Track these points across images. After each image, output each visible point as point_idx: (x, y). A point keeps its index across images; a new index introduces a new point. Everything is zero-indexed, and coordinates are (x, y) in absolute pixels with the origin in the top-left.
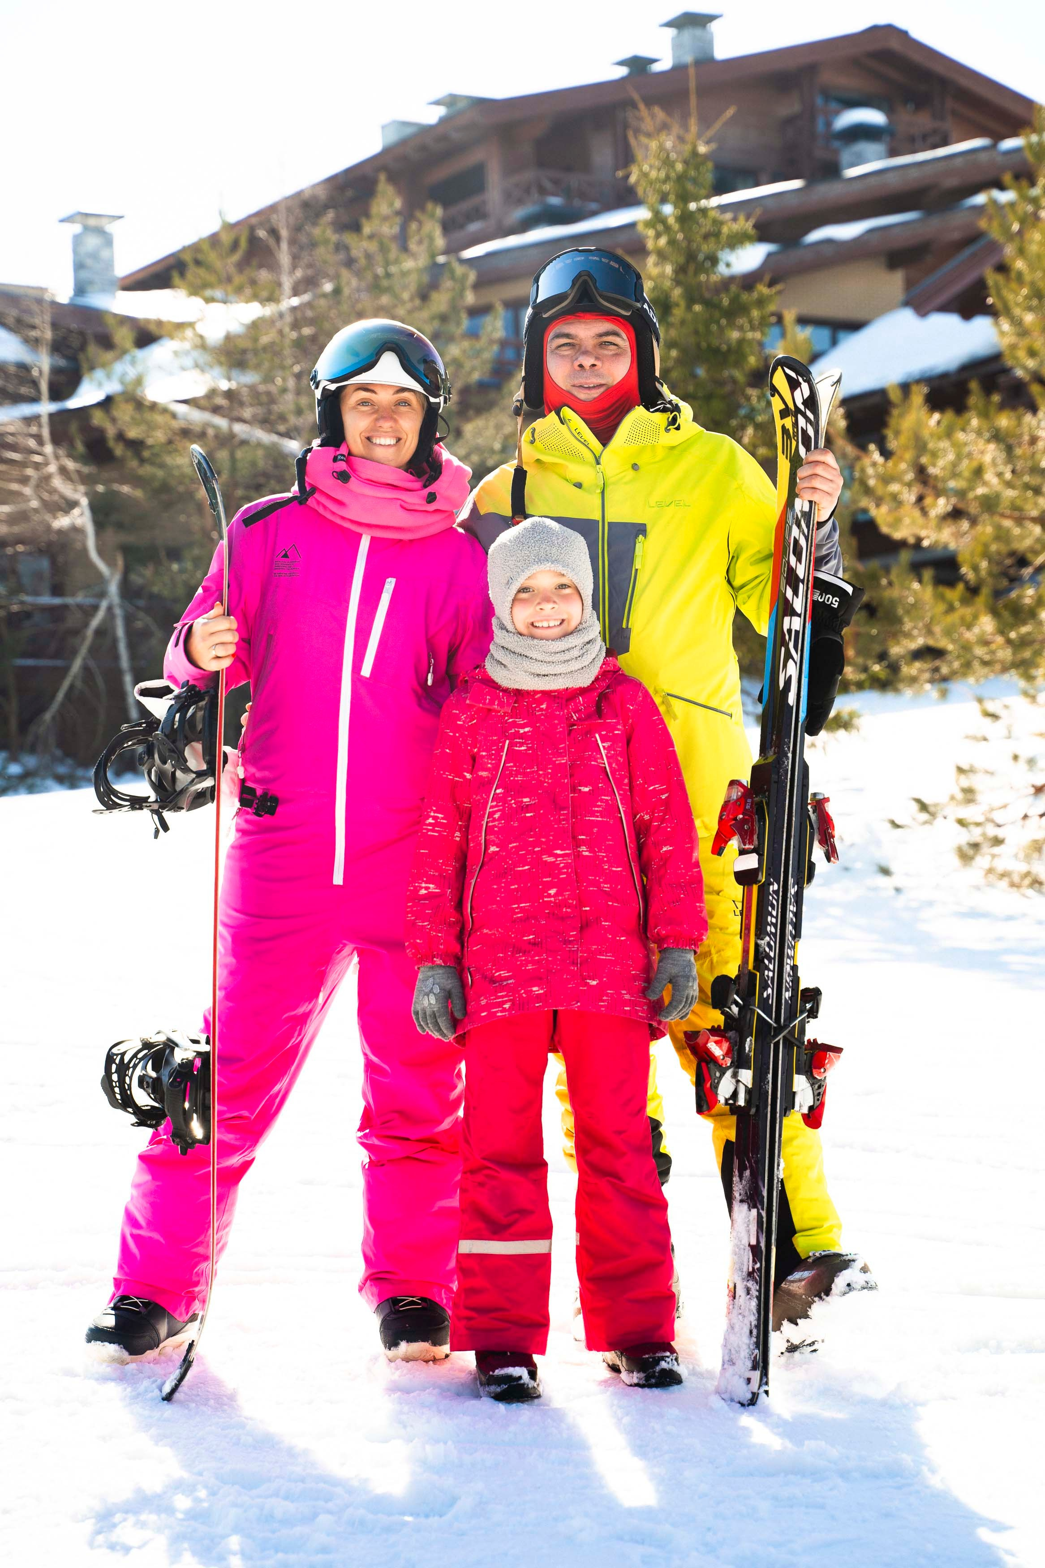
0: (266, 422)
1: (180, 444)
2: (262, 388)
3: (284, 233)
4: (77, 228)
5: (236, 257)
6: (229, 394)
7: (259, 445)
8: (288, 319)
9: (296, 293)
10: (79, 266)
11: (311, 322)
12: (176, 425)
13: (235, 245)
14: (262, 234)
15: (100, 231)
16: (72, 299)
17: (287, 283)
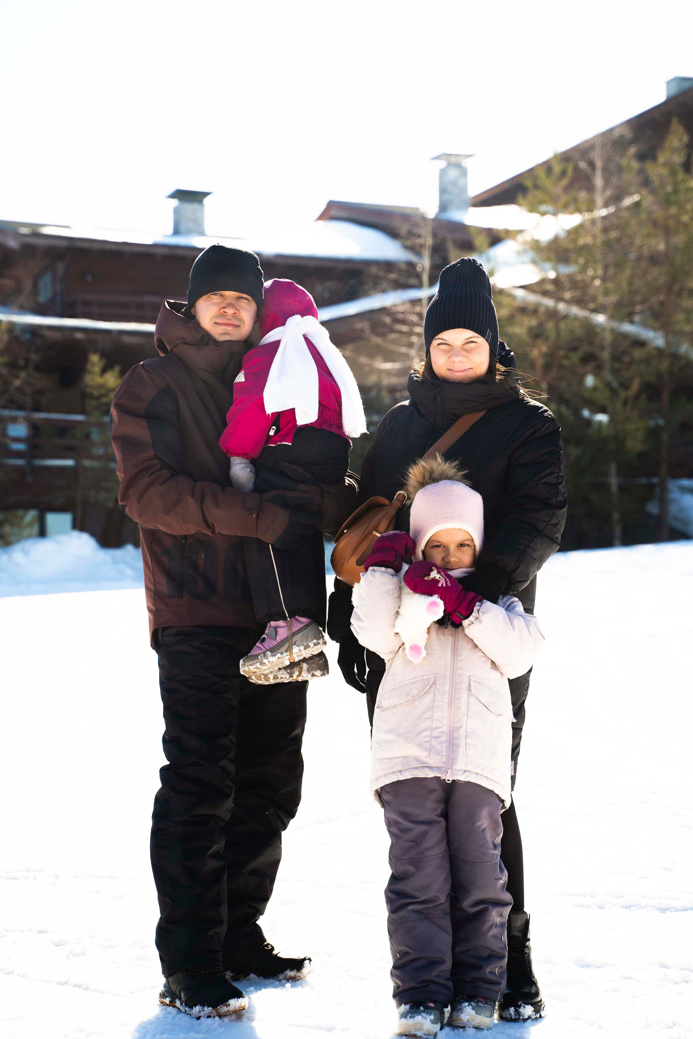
0: (580, 302)
1: (518, 318)
2: (579, 277)
3: (599, 164)
4: (442, 164)
5: (565, 182)
6: (556, 282)
7: (576, 318)
8: (599, 226)
9: (606, 205)
10: (443, 191)
11: (618, 227)
12: (517, 304)
13: (563, 173)
14: (583, 165)
15: (458, 166)
16: (437, 214)
17: (599, 200)
